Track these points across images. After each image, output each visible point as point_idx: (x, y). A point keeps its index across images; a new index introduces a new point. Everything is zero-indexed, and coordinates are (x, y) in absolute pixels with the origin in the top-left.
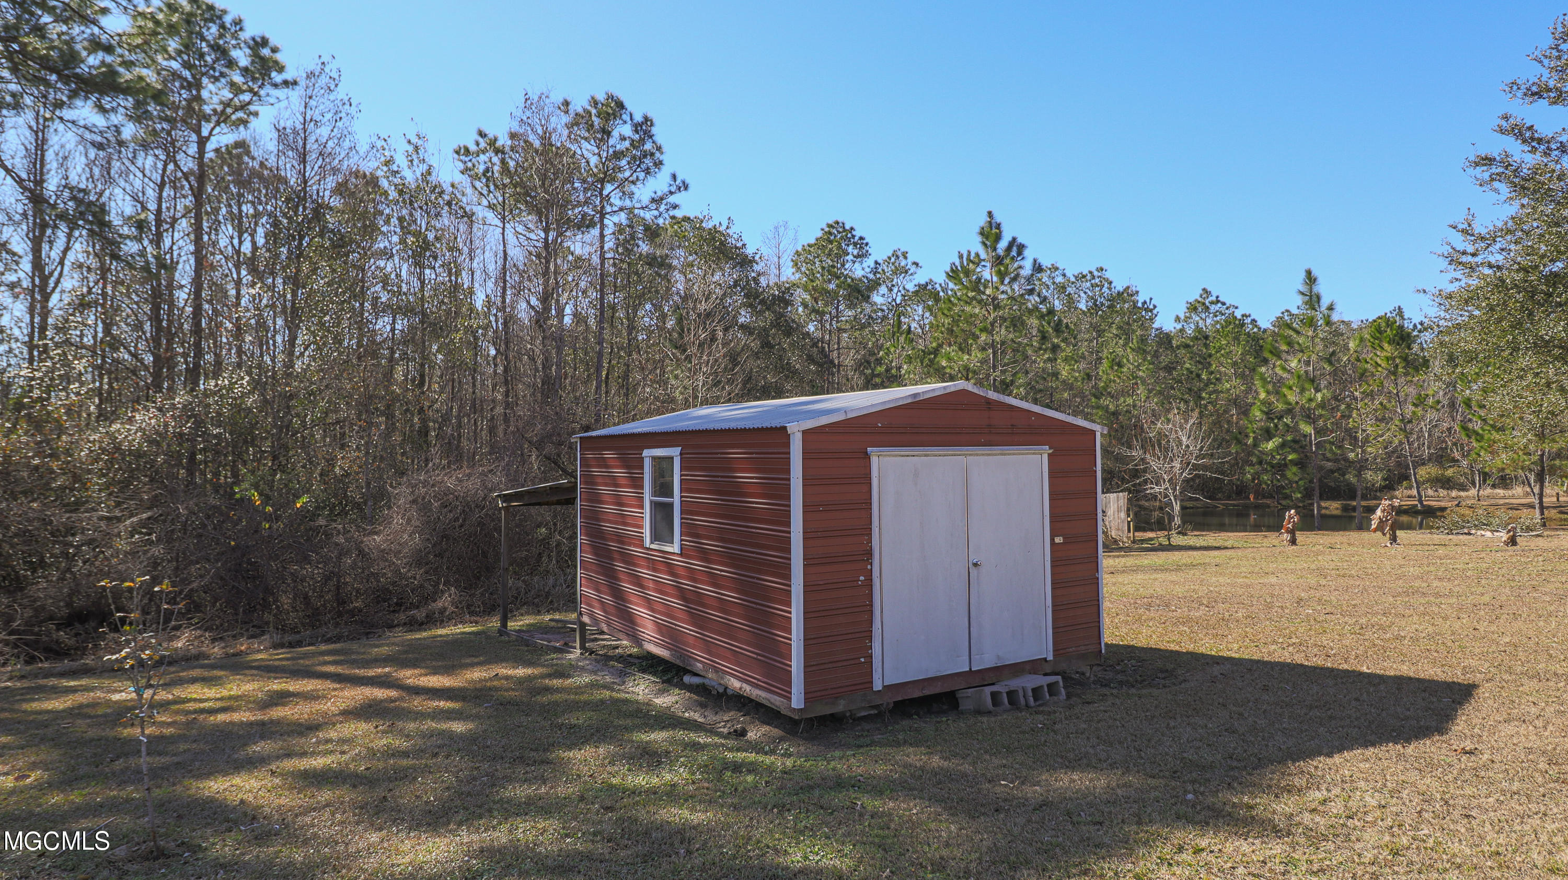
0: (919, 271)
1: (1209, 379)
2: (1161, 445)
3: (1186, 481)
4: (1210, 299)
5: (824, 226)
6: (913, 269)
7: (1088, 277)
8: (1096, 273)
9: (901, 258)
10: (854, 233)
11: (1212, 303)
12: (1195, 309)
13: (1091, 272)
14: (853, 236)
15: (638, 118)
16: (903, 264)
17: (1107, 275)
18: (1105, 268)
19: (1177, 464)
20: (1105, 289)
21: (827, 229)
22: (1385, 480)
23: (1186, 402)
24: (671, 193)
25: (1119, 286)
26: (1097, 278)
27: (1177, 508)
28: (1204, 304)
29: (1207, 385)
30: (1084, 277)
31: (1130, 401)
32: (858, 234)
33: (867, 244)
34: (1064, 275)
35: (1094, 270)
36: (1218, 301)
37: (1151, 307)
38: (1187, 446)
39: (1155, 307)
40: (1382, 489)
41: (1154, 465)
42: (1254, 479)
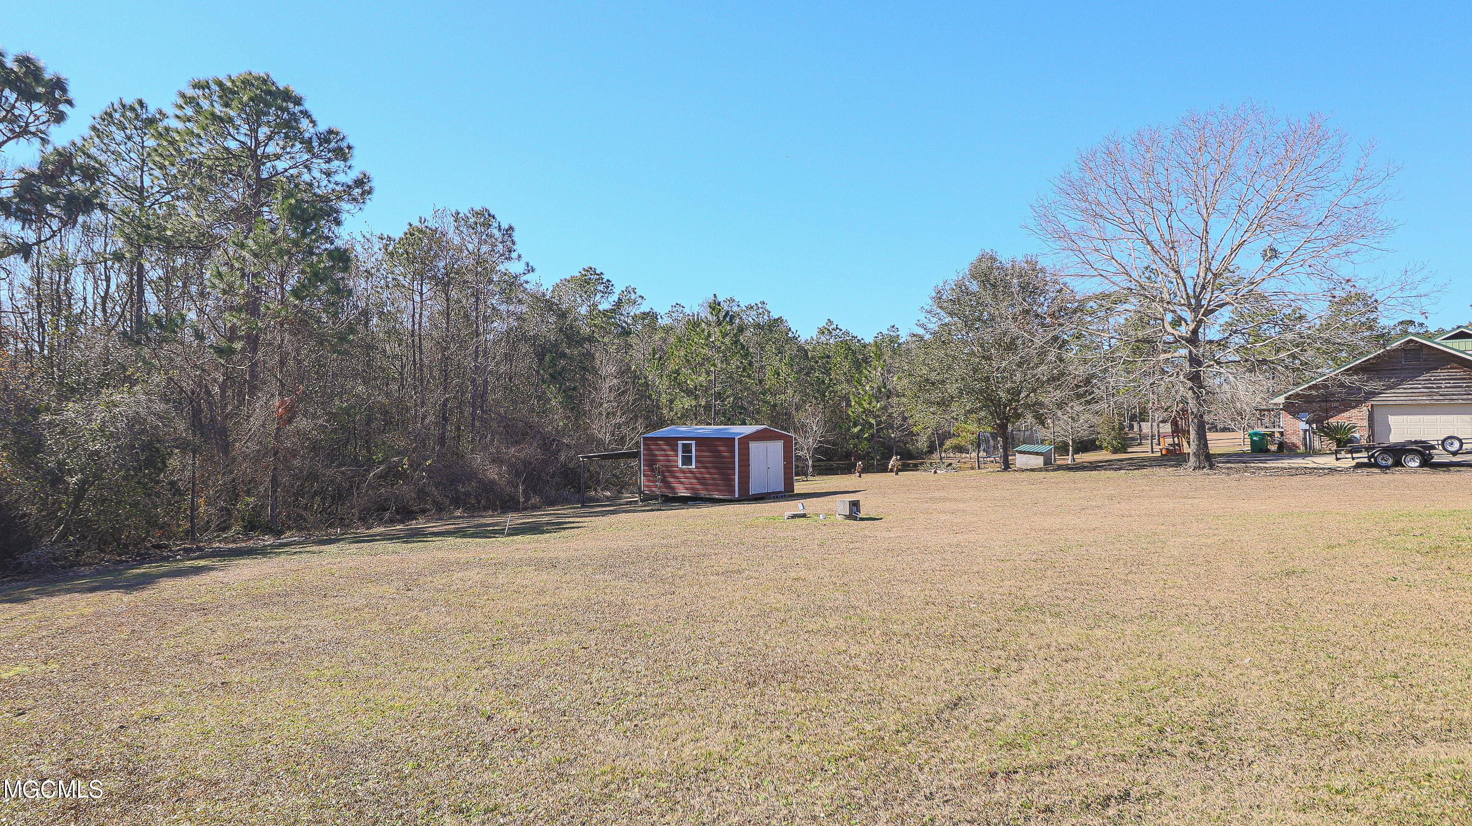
0: (644, 302)
1: (829, 384)
2: (803, 429)
3: (815, 449)
4: (832, 326)
5: (581, 270)
6: (640, 300)
7: (755, 308)
8: (760, 305)
9: (632, 293)
10: (603, 276)
11: (833, 329)
12: (823, 333)
13: (756, 304)
14: (602, 279)
15: (505, 226)
16: (633, 297)
17: (768, 307)
18: (766, 302)
19: (810, 440)
20: (765, 317)
21: (583, 272)
22: (928, 447)
23: (816, 398)
24: (524, 274)
25: (775, 315)
26: (760, 308)
27: (810, 463)
28: (828, 330)
29: (828, 387)
30: (752, 307)
31: (783, 397)
32: (605, 277)
33: (612, 285)
34: (739, 306)
35: (758, 303)
36: (837, 328)
37: (797, 336)
38: (816, 431)
39: (799, 336)
40: (926, 453)
41: (800, 440)
42: (854, 448)
